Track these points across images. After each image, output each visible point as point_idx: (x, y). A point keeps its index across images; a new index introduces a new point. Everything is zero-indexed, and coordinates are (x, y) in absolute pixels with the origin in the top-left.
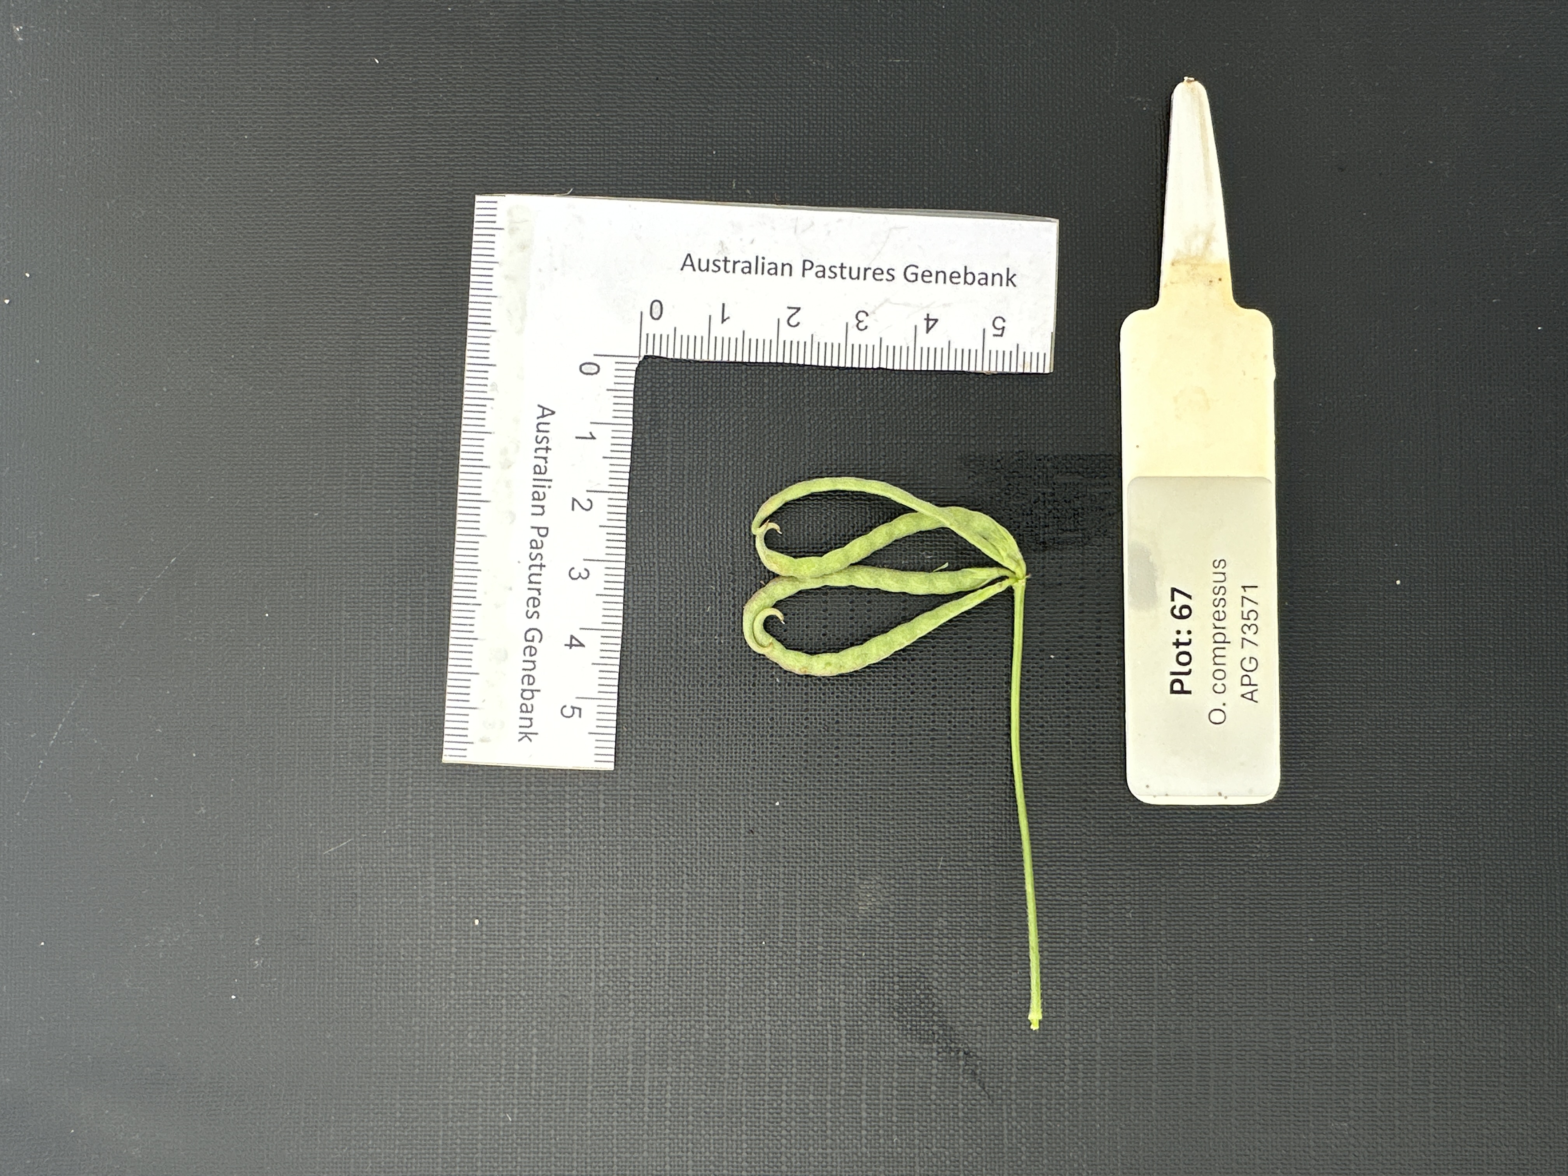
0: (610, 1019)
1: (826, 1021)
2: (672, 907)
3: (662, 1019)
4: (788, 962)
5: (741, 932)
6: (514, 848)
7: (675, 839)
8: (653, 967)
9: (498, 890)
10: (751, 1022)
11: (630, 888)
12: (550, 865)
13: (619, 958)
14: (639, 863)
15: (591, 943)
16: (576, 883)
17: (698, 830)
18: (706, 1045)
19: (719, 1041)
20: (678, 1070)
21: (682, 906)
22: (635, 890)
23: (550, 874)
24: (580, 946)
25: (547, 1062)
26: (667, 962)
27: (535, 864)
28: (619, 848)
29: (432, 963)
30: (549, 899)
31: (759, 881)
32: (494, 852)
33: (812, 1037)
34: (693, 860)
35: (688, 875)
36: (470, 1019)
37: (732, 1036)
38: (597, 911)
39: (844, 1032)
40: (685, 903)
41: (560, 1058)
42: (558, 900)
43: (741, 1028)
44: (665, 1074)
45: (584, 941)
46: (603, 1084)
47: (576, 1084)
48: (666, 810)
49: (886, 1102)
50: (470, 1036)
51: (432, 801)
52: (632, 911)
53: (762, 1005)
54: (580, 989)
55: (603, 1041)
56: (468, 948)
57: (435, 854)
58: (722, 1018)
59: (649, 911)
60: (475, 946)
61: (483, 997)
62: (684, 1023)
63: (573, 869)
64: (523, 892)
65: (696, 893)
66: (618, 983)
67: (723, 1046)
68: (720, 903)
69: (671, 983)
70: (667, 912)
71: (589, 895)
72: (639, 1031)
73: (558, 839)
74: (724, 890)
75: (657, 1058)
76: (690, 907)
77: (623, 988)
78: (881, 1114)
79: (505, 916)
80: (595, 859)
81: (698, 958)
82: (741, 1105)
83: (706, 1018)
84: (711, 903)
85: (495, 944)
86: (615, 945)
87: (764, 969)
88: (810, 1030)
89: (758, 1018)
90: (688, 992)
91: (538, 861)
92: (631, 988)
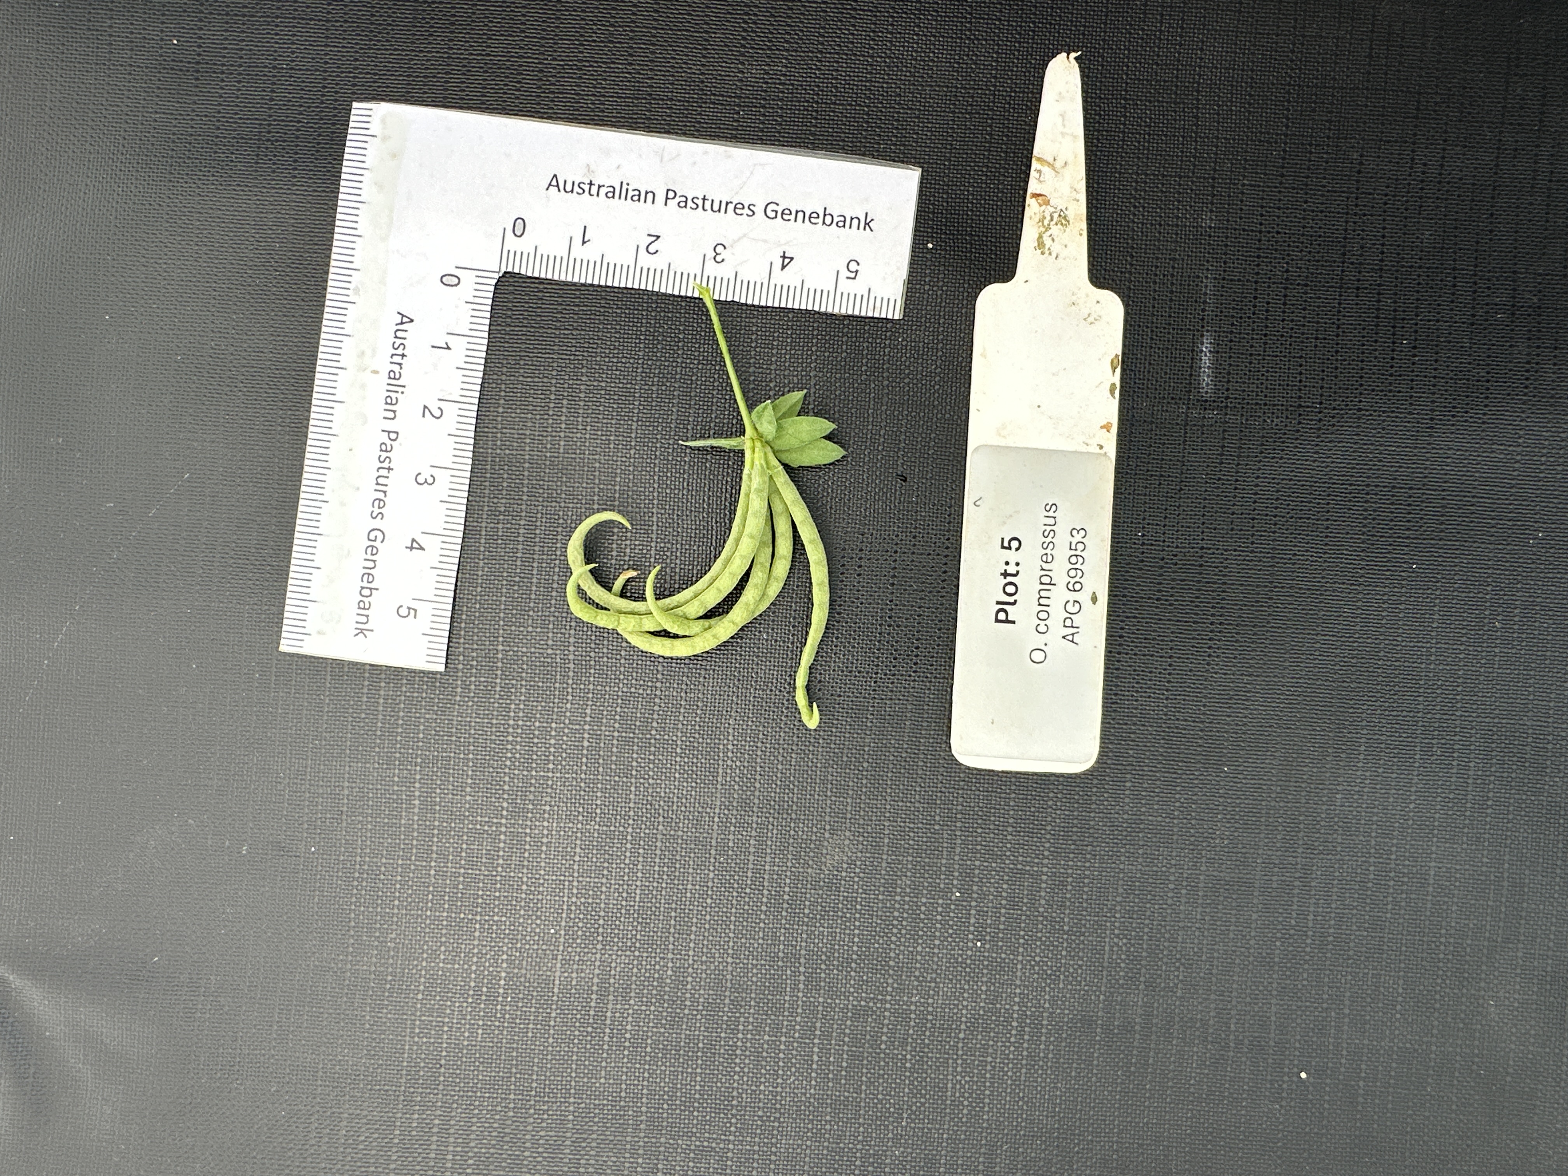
0: (578, 950)
1: (786, 967)
2: (646, 847)
3: (628, 953)
4: (755, 908)
5: (711, 875)
6: (498, 779)
7: (654, 781)
8: (624, 903)
9: (479, 818)
10: (714, 962)
11: (607, 826)
12: (532, 797)
13: (591, 893)
14: (618, 802)
15: (565, 876)
16: (556, 817)
17: (677, 775)
18: (668, 981)
19: (681, 979)
20: (640, 1003)
21: (656, 846)
22: (612, 828)
23: (531, 807)
24: (554, 878)
25: (514, 987)
26: (637, 899)
27: (517, 795)
28: (599, 786)
29: (410, 883)
30: (528, 831)
31: (732, 828)
32: (477, 782)
33: (772, 981)
34: (670, 804)
35: (664, 817)
36: (443, 939)
37: (694, 975)
38: (573, 846)
39: (802, 978)
40: (659, 844)
41: (527, 984)
42: (537, 832)
43: (704, 967)
44: (627, 1007)
45: (558, 873)
46: (566, 1012)
47: (541, 1010)
48: (647, 753)
49: (837, 1047)
50: (442, 957)
51: (422, 727)
52: (607, 848)
53: (726, 947)
54: (551, 919)
55: (570, 971)
56: (447, 872)
57: (421, 779)
58: (686, 957)
59: (624, 849)
60: (454, 870)
61: (458, 920)
62: (649, 959)
63: (553, 803)
64: (504, 821)
65: (670, 835)
66: (589, 917)
67: (685, 983)
68: (693, 846)
69: (640, 920)
70: (641, 851)
71: (567, 829)
72: (605, 964)
73: (542, 774)
74: (697, 835)
75: (621, 990)
76: (663, 848)
77: (593, 922)
78: (832, 1059)
79: (485, 843)
80: (575, 795)
81: (667, 897)
82: (698, 1039)
83: (670, 956)
84: (684, 846)
85: (472, 869)
86: (588, 879)
87: (731, 913)
88: (770, 974)
89: (720, 960)
90: (655, 929)
91: (519, 793)
92: (601, 922)
